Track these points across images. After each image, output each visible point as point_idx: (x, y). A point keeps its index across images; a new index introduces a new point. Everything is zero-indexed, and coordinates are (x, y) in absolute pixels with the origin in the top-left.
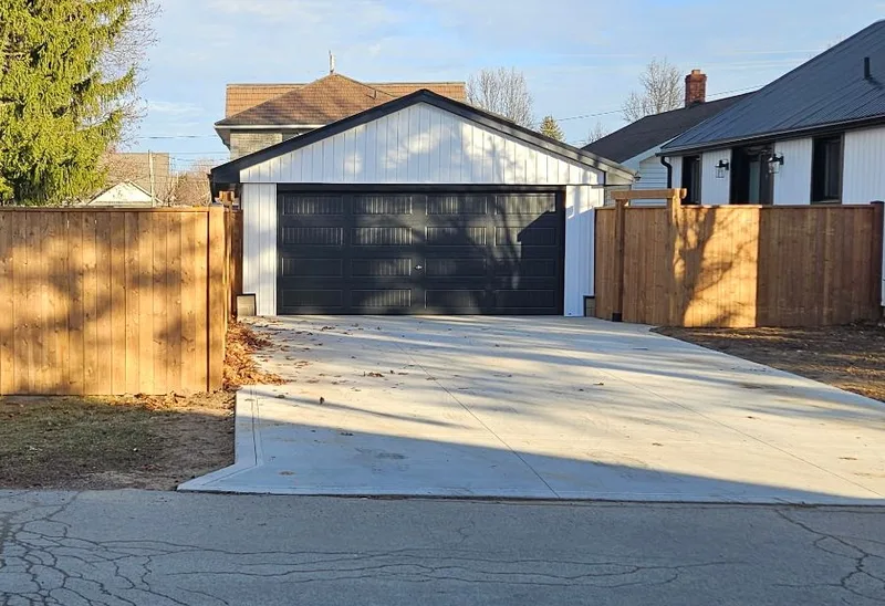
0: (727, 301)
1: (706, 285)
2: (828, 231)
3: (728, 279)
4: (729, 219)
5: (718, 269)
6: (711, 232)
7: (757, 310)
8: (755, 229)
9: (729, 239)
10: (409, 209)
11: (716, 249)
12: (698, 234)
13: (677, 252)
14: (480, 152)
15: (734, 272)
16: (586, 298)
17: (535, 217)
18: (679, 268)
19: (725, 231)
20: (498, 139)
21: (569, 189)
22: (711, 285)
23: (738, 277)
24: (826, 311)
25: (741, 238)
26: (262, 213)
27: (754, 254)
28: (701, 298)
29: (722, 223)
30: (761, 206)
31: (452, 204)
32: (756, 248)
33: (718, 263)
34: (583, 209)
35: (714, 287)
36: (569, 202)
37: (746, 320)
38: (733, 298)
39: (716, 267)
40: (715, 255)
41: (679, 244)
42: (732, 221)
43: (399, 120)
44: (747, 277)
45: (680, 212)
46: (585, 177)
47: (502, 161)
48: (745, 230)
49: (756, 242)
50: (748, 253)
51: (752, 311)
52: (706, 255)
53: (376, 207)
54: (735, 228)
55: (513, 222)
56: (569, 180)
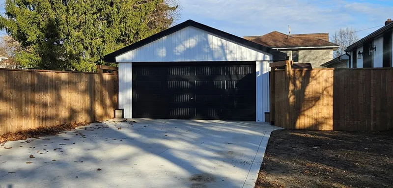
0: (317, 117)
1: (305, 108)
2: (372, 81)
3: (317, 106)
4: (317, 75)
5: (312, 100)
6: (308, 82)
7: (333, 121)
8: (331, 80)
9: (318, 85)
10: (188, 73)
11: (310, 90)
12: (301, 82)
13: (290, 92)
14: (216, 47)
15: (321, 102)
16: (265, 113)
17: (244, 76)
18: (292, 99)
19: (315, 82)
20: (224, 41)
21: (257, 63)
22: (309, 108)
23: (323, 105)
24: (372, 123)
25: (324, 84)
26: (126, 75)
27: (331, 93)
28: (304, 115)
29: (314, 77)
30: (334, 69)
31: (207, 70)
32: (332, 90)
33: (312, 97)
34: (265, 72)
35: (310, 109)
36: (258, 69)
37: (328, 127)
38: (321, 115)
39: (311, 99)
40: (310, 94)
41: (291, 87)
42: (319, 77)
43: (181, 34)
44: (328, 105)
45: (292, 72)
46: (264, 57)
47: (226, 51)
48: (326, 81)
49: (332, 87)
50: (328, 92)
51: (331, 122)
52: (306, 93)
53: (174, 72)
54: (321, 80)
55: (234, 78)
56: (256, 59)
